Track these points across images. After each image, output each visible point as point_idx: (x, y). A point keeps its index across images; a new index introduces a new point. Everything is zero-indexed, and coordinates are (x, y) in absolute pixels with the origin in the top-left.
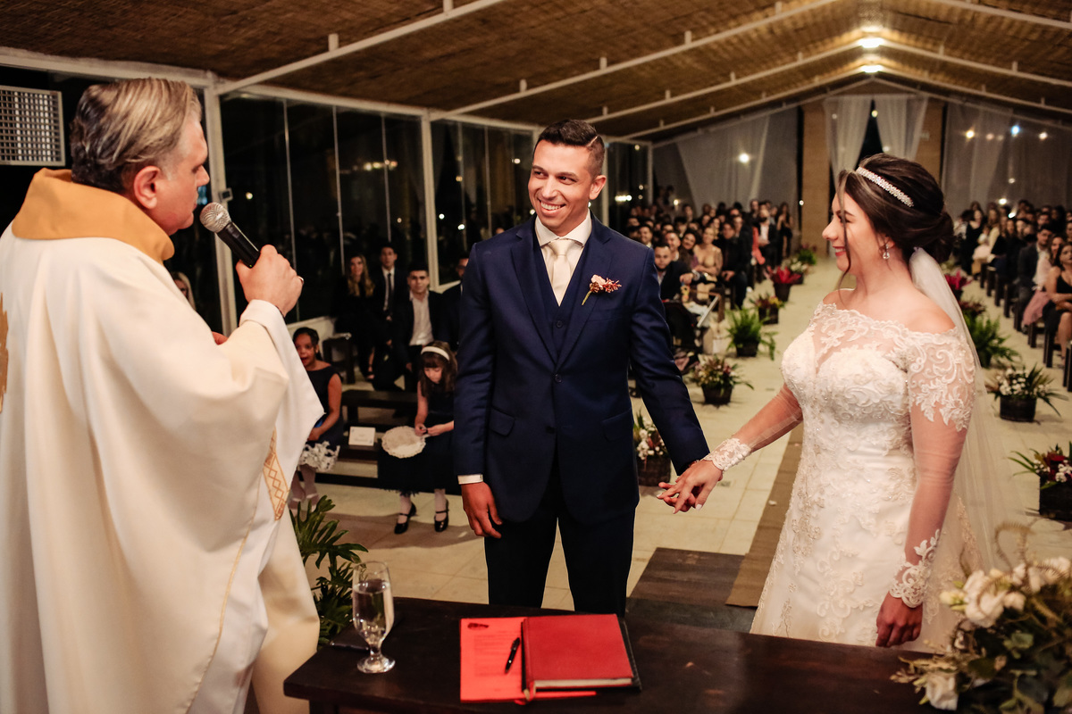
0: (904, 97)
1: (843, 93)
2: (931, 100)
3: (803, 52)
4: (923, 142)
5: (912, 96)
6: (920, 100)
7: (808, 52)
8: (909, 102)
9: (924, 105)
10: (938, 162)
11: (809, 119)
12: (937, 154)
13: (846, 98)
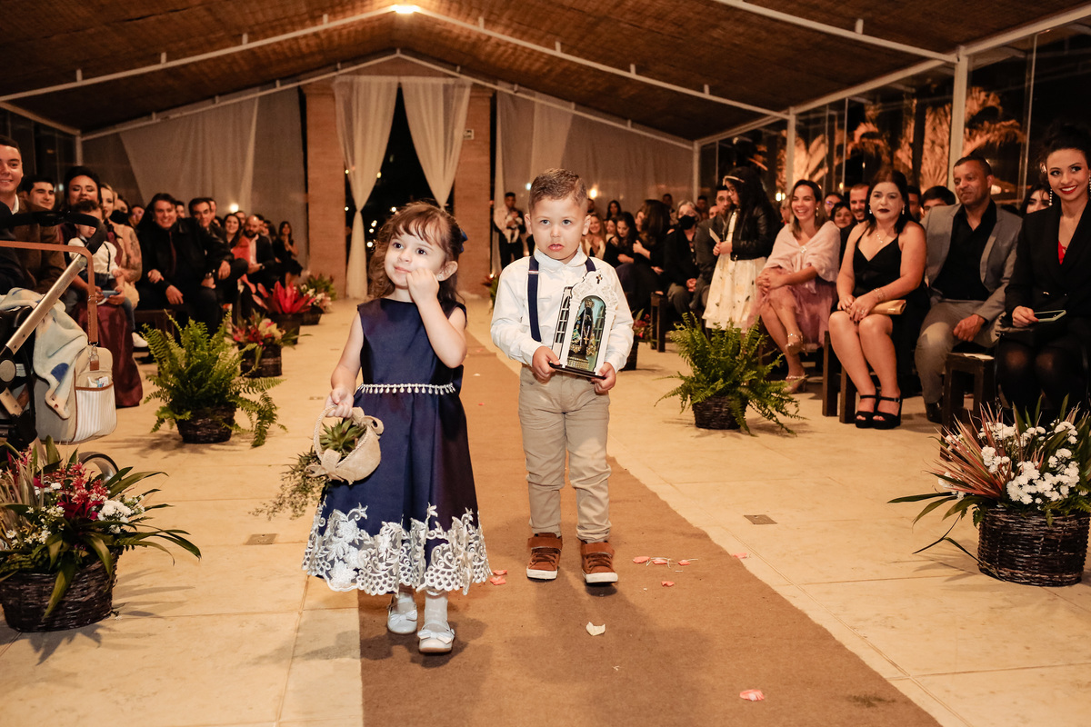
0: (441, 81)
1: (358, 73)
2: (475, 86)
3: (329, 15)
4: (466, 143)
5: (451, 81)
6: (462, 86)
7: (333, 15)
8: (446, 88)
9: (467, 92)
10: (487, 168)
11: (313, 106)
12: (486, 159)
13: (364, 79)
